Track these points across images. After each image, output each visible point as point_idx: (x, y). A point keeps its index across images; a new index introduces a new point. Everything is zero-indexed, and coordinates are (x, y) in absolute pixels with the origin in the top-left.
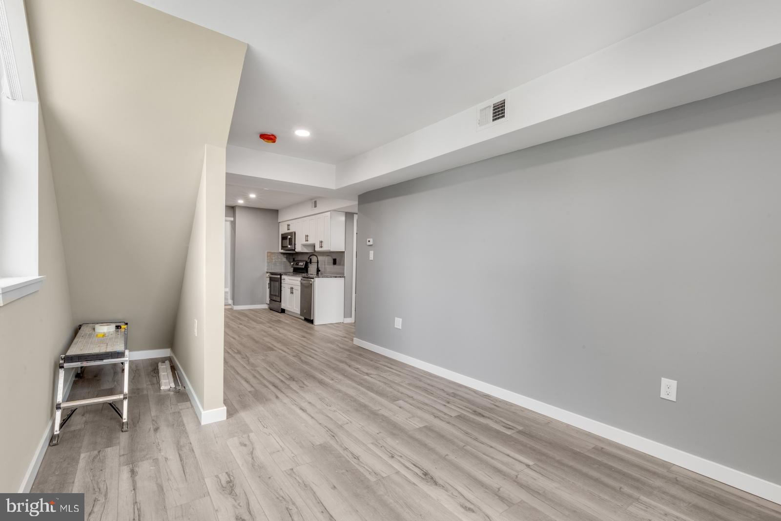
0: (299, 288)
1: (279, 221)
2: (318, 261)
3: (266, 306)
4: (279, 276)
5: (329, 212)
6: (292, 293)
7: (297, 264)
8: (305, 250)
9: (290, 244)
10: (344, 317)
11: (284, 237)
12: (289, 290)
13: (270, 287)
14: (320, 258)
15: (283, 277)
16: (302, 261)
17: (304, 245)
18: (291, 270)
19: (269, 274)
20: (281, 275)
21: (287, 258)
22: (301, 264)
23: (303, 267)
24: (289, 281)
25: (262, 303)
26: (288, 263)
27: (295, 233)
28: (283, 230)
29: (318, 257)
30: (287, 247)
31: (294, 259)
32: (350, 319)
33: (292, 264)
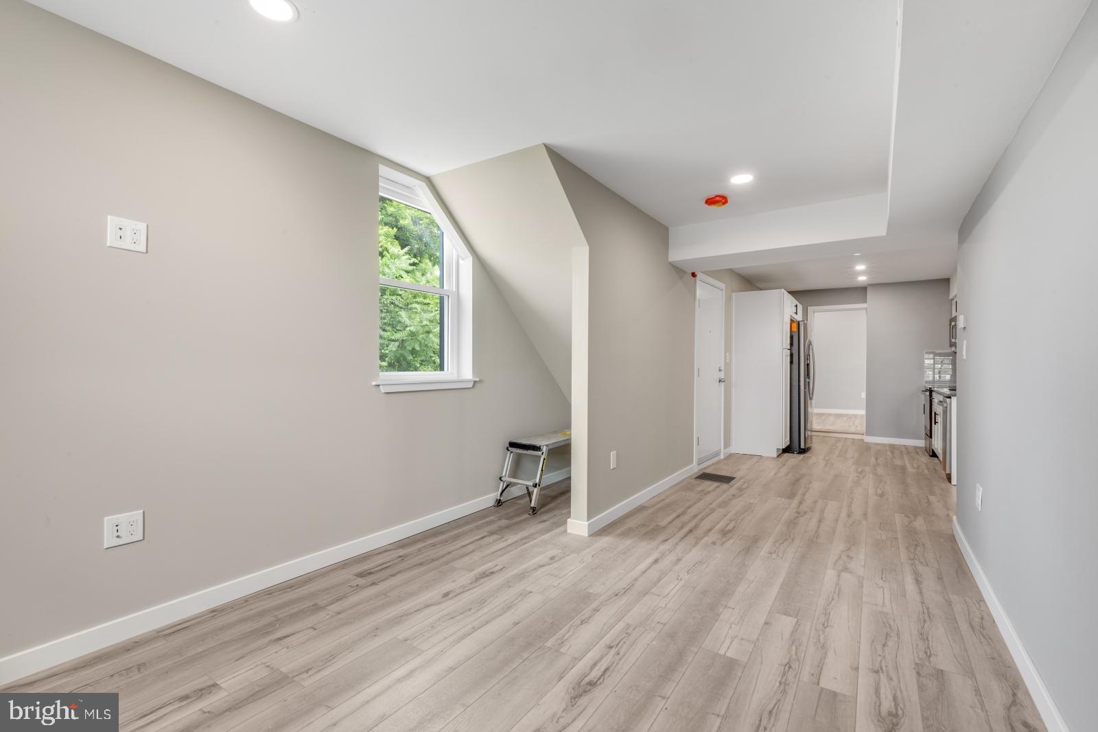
1: (951, 297)
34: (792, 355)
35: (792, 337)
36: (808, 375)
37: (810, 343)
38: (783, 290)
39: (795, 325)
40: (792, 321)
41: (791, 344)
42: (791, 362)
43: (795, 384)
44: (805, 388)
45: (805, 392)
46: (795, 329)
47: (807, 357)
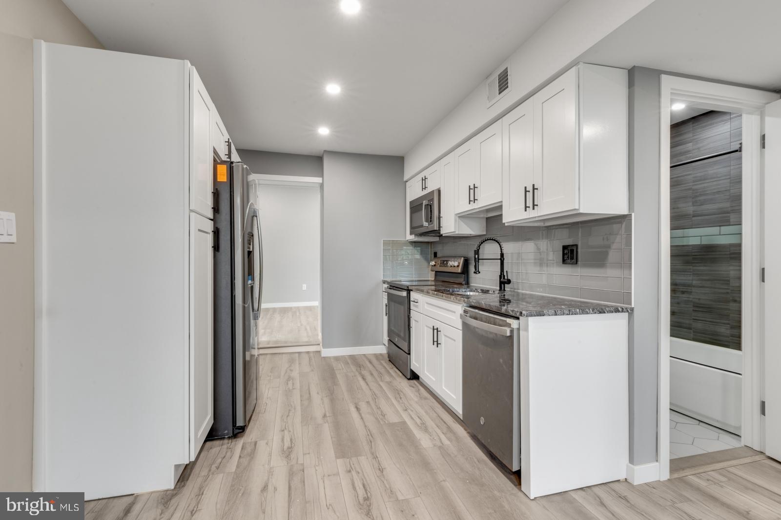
0: (459, 335)
1: (405, 179)
2: (502, 255)
3: (382, 350)
4: (404, 294)
5: (574, 69)
6: (436, 342)
7: (444, 263)
8: (466, 230)
9: (430, 219)
10: (631, 460)
11: (415, 207)
12: (428, 335)
13: (388, 314)
14: (509, 248)
15: (414, 295)
16: (455, 257)
17: (463, 217)
18: (431, 276)
19: (386, 286)
20: (409, 291)
21: (422, 253)
22: (453, 263)
23: (459, 270)
24: (426, 307)
25: (375, 343)
26: (425, 264)
27: (439, 191)
28: (414, 192)
29: (504, 245)
30: (422, 226)
31: (435, 254)
32: (655, 464)
33: (433, 263)
34: (216, 233)
35: (216, 195)
36: (249, 271)
37: (254, 215)
38: (188, 63)
39: (223, 170)
40: (217, 162)
41: (216, 209)
42: (216, 248)
43: (225, 293)
44: (244, 301)
45: (244, 308)
46: (223, 177)
47: (249, 238)
